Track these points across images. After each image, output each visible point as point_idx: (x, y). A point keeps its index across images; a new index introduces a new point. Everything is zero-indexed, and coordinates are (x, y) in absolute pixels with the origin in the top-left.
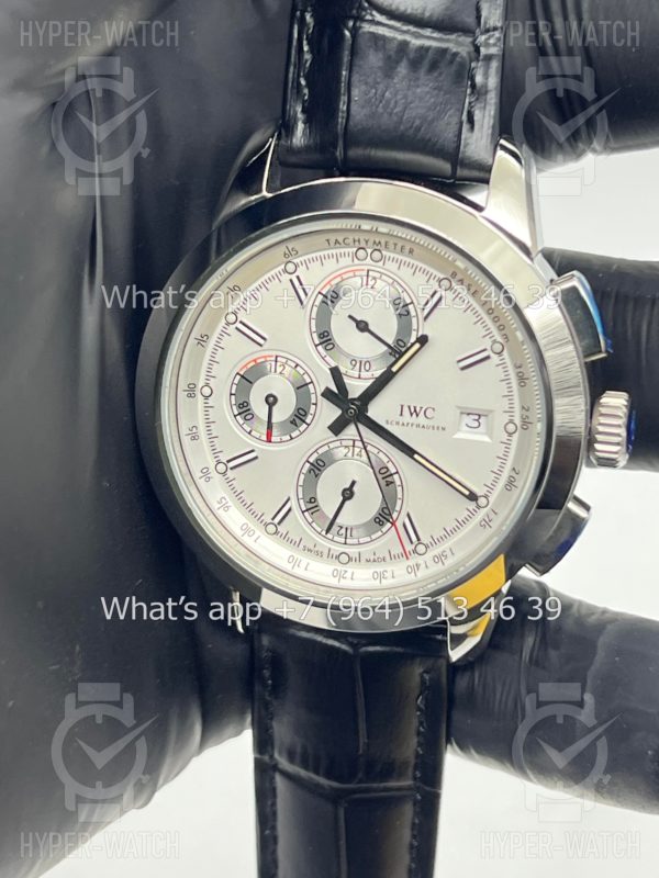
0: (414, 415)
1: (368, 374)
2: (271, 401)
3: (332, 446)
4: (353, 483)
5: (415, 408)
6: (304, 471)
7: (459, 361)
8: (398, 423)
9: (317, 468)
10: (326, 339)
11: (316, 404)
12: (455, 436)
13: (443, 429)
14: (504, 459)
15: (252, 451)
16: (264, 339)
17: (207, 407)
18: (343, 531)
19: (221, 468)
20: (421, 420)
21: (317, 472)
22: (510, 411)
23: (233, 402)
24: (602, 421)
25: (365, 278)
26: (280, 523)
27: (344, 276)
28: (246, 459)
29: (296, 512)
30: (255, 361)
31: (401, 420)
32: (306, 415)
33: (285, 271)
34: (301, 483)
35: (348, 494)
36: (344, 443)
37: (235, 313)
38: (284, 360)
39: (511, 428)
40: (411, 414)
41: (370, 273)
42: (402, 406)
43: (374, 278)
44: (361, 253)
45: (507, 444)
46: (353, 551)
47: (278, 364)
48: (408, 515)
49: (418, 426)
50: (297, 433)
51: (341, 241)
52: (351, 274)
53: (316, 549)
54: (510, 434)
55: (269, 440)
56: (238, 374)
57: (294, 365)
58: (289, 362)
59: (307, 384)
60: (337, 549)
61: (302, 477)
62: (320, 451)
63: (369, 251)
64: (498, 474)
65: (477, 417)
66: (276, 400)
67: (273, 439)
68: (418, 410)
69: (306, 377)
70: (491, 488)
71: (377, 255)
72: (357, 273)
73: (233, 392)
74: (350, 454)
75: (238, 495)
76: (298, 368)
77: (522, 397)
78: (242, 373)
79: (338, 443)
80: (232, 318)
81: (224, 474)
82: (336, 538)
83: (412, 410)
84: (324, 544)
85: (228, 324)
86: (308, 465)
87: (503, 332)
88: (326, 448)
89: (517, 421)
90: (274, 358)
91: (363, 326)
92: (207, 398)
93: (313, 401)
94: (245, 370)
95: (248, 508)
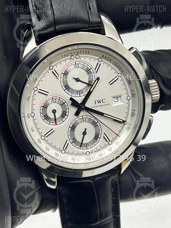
0: (99, 102)
1: (83, 95)
2: (54, 112)
3: (76, 120)
4: (86, 129)
5: (99, 100)
6: (69, 130)
7: (109, 82)
8: (95, 107)
9: (73, 128)
10: (67, 87)
11: (68, 109)
12: (113, 105)
13: (109, 104)
14: (128, 108)
15: (52, 129)
16: (48, 92)
17: (34, 120)
18: (85, 145)
19: (43, 138)
20: (102, 103)
21: (73, 129)
22: (127, 93)
23: (42, 116)
24: (152, 88)
25: (75, 65)
26: (66, 149)
27: (68, 66)
28: (50, 132)
29: (70, 144)
30: (46, 100)
31: (96, 105)
32: (66, 113)
33: (50, 69)
34: (69, 134)
35: (84, 133)
36: (80, 118)
37: (36, 87)
38: (55, 98)
39: (129, 98)
40: (99, 103)
41: (76, 63)
42: (95, 101)
43: (78, 64)
44: (72, 57)
45: (128, 103)
46: (90, 150)
47: (54, 99)
48: (105, 134)
49: (101, 106)
50: (64, 119)
51: (66, 55)
52: (71, 65)
53: (79, 153)
54: (129, 100)
55: (56, 124)
56: (41, 106)
57: (59, 98)
58: (57, 98)
59: (64, 103)
60: (85, 151)
61: (69, 132)
62: (73, 123)
63: (75, 56)
64: (128, 113)
65: (117, 98)
66: (55, 111)
67: (57, 123)
68: (100, 101)
69: (63, 101)
70: (127, 118)
71: (77, 56)
72: (72, 64)
73: (41, 112)
74: (82, 121)
75: (50, 144)
76: (60, 99)
77: (130, 88)
78: (43, 106)
79: (78, 119)
80: (36, 89)
81: (44, 139)
82: (84, 148)
83: (98, 101)
84: (80, 151)
85: (35, 91)
86: (70, 128)
87: (121, 70)
88: (74, 121)
89: (130, 95)
90: (52, 98)
91: (77, 80)
92: (33, 117)
93: (67, 108)
94: (43, 104)
95: (54, 147)
